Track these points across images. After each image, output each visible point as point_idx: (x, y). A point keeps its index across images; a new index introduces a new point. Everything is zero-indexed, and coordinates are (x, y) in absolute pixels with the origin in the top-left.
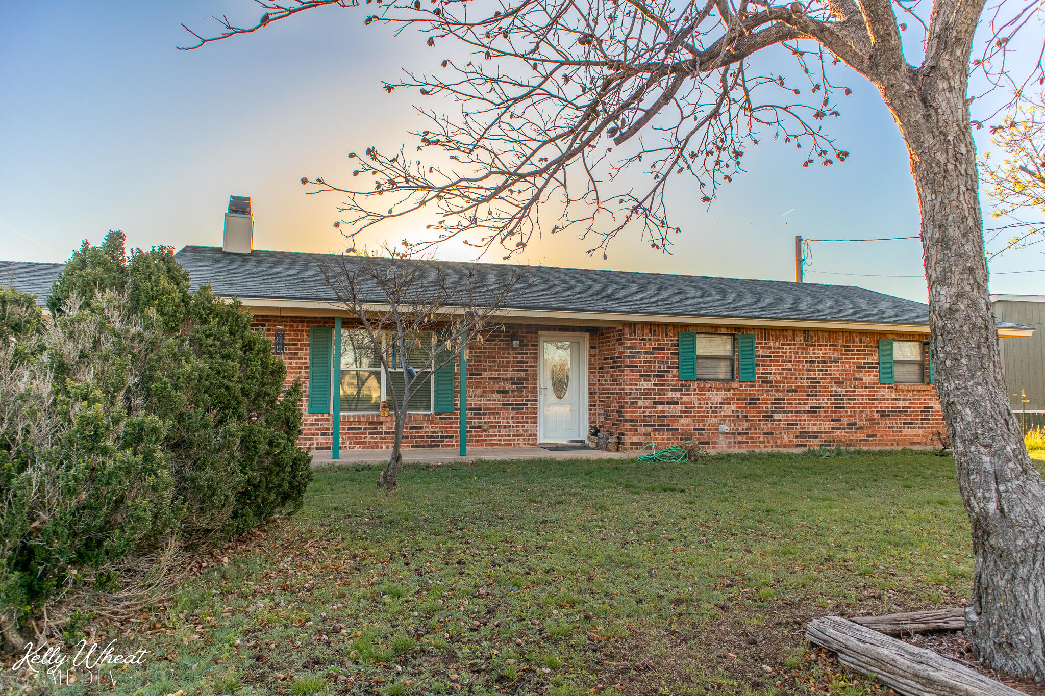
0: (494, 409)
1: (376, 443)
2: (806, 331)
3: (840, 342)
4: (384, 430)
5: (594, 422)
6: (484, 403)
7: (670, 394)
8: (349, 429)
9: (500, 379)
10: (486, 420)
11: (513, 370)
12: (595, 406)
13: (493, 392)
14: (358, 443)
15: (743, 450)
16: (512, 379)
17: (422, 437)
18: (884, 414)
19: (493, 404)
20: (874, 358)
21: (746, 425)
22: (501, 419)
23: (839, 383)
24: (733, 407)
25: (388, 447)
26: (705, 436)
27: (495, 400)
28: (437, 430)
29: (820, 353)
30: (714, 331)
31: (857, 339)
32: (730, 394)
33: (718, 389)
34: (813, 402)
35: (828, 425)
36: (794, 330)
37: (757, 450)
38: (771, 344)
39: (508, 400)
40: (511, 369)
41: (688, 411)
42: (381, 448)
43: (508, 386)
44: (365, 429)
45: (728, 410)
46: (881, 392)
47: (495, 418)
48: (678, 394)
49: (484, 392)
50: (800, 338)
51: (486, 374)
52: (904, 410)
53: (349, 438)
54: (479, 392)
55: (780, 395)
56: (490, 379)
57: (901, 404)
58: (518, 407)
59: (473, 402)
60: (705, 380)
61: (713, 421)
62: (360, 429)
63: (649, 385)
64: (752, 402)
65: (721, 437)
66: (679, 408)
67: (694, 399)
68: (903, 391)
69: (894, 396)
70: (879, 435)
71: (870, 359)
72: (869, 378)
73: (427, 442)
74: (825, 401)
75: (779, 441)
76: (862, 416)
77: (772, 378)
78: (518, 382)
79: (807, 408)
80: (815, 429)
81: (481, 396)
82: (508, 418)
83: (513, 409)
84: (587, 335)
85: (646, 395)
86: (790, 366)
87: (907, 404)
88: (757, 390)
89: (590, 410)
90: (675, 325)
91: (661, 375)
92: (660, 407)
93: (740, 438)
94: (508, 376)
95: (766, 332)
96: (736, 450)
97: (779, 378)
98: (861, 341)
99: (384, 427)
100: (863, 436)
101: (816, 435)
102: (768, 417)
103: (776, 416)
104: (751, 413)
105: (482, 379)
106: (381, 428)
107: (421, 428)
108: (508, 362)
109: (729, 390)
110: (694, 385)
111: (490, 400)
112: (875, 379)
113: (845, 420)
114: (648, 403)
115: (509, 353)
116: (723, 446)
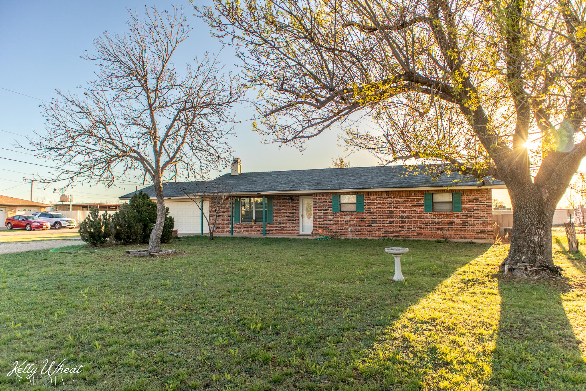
1: (251, 232)
2: (387, 192)
3: (404, 195)
4: (254, 228)
6: (282, 220)
7: (329, 217)
8: (245, 228)
9: (287, 212)
10: (283, 225)
13: (285, 216)
14: (247, 232)
15: (358, 238)
16: (291, 212)
18: (426, 225)
19: (285, 221)
20: (422, 201)
21: (360, 228)
22: (287, 225)
23: (403, 212)
24: (355, 222)
25: (255, 233)
26: (343, 232)
27: (285, 219)
28: (268, 228)
29: (394, 200)
30: (347, 193)
31: (413, 194)
32: (353, 217)
33: (348, 215)
34: (390, 220)
35: (398, 229)
36: (382, 192)
37: (363, 238)
38: (371, 197)
39: (290, 219)
40: (290, 209)
41: (336, 223)
42: (253, 233)
43: (289, 215)
44: (249, 228)
45: (352, 223)
46: (425, 216)
47: (285, 225)
48: (332, 217)
49: (282, 216)
50: (384, 195)
51: (282, 211)
52: (438, 223)
53: (245, 230)
55: (375, 217)
56: (284, 212)
57: (437, 220)
58: (293, 222)
59: (279, 220)
60: (344, 212)
61: (347, 227)
62: (247, 227)
63: (321, 214)
64: (363, 220)
65: (349, 233)
66: (333, 222)
67: (338, 219)
68: (438, 215)
69: (432, 217)
70: (424, 234)
71: (420, 202)
72: (418, 210)
73: (266, 232)
74: (396, 219)
75: (374, 235)
76: (415, 225)
77: (372, 211)
78: (293, 213)
79: (387, 222)
80: (391, 230)
81: (281, 218)
82: (289, 225)
83: (291, 222)
85: (320, 217)
86: (380, 206)
87: (440, 220)
88: (365, 216)
90: (331, 193)
91: (326, 210)
92: (325, 222)
93: (357, 233)
94: (289, 211)
95: (369, 193)
96: (356, 237)
97: (374, 210)
98: (415, 194)
100: (415, 234)
101: (391, 233)
102: (370, 225)
103: (373, 225)
104: (362, 224)
108: (290, 207)
109: (353, 215)
110: (338, 214)
112: (422, 210)
113: (406, 227)
114: (321, 220)
115: (289, 204)
116: (350, 236)
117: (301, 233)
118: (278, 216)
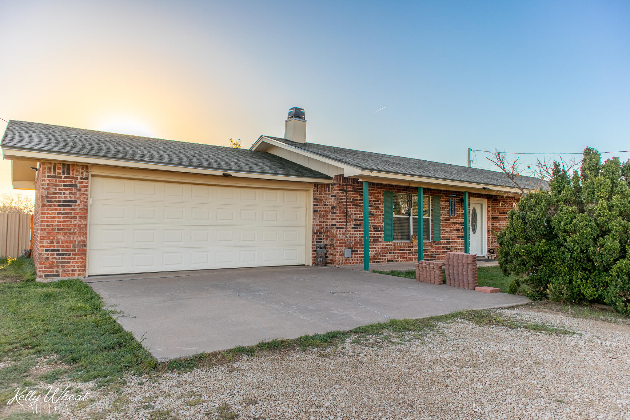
0: (454, 239)
1: (410, 258)
4: (414, 251)
5: (489, 246)
6: (451, 236)
8: (400, 250)
9: (456, 223)
10: (452, 245)
11: (461, 219)
12: (490, 238)
13: (454, 230)
14: (404, 258)
16: (461, 223)
17: (428, 255)
19: (454, 237)
22: (457, 245)
25: (415, 260)
27: (455, 234)
28: (434, 251)
39: (460, 235)
40: (460, 218)
42: (413, 261)
43: (459, 227)
44: (407, 250)
47: (455, 244)
49: (451, 230)
53: (400, 256)
54: (449, 230)
56: (453, 223)
58: (463, 238)
59: (447, 235)
62: (404, 250)
73: (430, 257)
78: (463, 225)
81: (450, 232)
82: (459, 244)
83: (461, 239)
84: (486, 200)
89: (488, 240)
94: (459, 221)
99: (414, 249)
105: (450, 222)
106: (412, 249)
107: (428, 250)
108: (459, 214)
111: (453, 234)
115: (460, 209)
118: (446, 229)
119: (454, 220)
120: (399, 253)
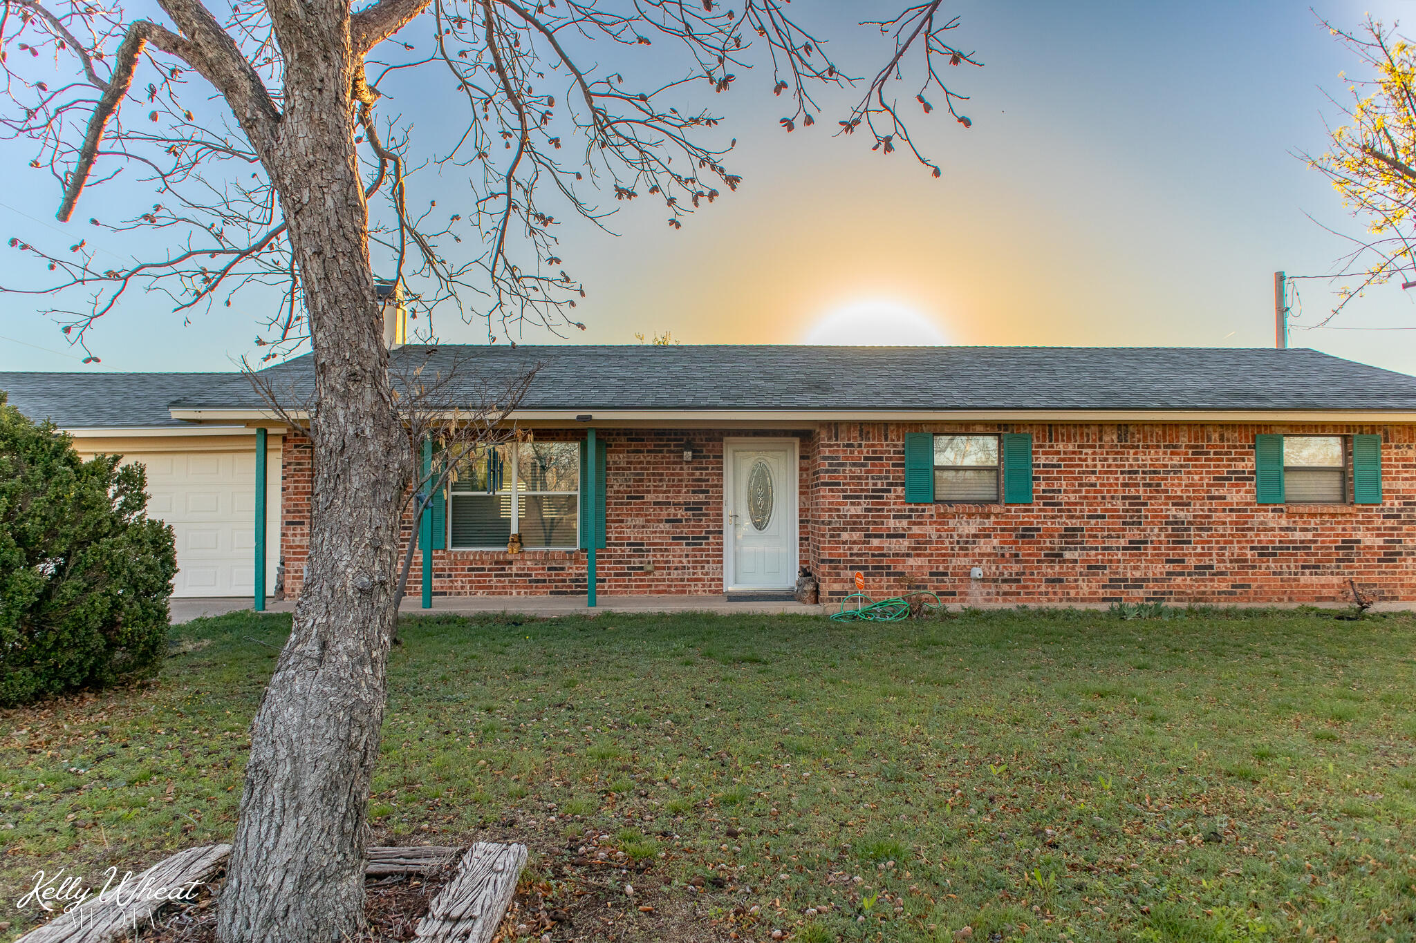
0: (662, 544)
1: (503, 587)
2: (1121, 427)
3: (1184, 441)
4: (514, 571)
5: (806, 562)
6: (646, 536)
7: (892, 523)
8: (470, 570)
9: (669, 503)
10: (650, 559)
11: (688, 492)
12: (807, 539)
13: (660, 521)
14: (480, 588)
15: (1011, 605)
16: (686, 503)
17: (564, 581)
18: (1263, 552)
19: (660, 538)
20: (1248, 464)
21: (1016, 567)
22: (670, 558)
23: (1180, 503)
24: (995, 542)
25: (519, 593)
26: (948, 584)
27: (662, 532)
28: (583, 571)
29: (1147, 458)
30: (967, 429)
31: (1215, 436)
32: (989, 523)
33: (970, 515)
34: (1134, 534)
35: (1161, 568)
36: (1101, 425)
37: (1032, 606)
38: (1061, 446)
39: (682, 532)
40: (684, 490)
41: (919, 547)
42: (511, 594)
43: (681, 513)
44: (490, 570)
45: (985, 546)
46: (1259, 518)
47: (663, 556)
48: (905, 523)
49: (648, 521)
50: (1111, 438)
51: (649, 498)
52: (1304, 546)
53: (470, 582)
54: (640, 521)
55: (1076, 523)
56: (655, 503)
57: (1298, 536)
58: (695, 542)
59: (632, 535)
60: (950, 503)
61: (962, 561)
62: (483, 569)
63: (859, 510)
64: (1027, 534)
65: (974, 585)
66: (905, 543)
67: (930, 530)
68: (1301, 516)
69: (1284, 522)
70: (1254, 585)
71: (1240, 466)
72: (1235, 496)
73: (570, 587)
74: (1154, 532)
75: (1073, 593)
76: (1223, 555)
77: (1062, 498)
78: (695, 508)
79: (1123, 542)
80: (1137, 574)
81: (643, 527)
82: (681, 556)
83: (688, 544)
84: (797, 441)
85: (853, 525)
86: (1093, 479)
87: (1310, 536)
88: (1036, 516)
89: (801, 545)
90: (899, 424)
91: (877, 495)
92: (875, 542)
93: (1005, 587)
94: (681, 500)
95: (1051, 429)
96: (998, 605)
97: (1073, 498)
98: (1222, 439)
99: (514, 568)
100: (1224, 586)
101: (1138, 583)
102: (1055, 556)
103: (1067, 555)
104: (1025, 549)
105: (644, 503)
106: (510, 568)
107: (563, 569)
108: (681, 480)
109: (988, 516)
110: (931, 510)
111: (655, 532)
112: (1249, 498)
113: (1192, 562)
114: (856, 536)
115: (682, 469)
116: (977, 598)
117: (730, 587)
118: (629, 519)
119: (661, 497)
120: (465, 576)
